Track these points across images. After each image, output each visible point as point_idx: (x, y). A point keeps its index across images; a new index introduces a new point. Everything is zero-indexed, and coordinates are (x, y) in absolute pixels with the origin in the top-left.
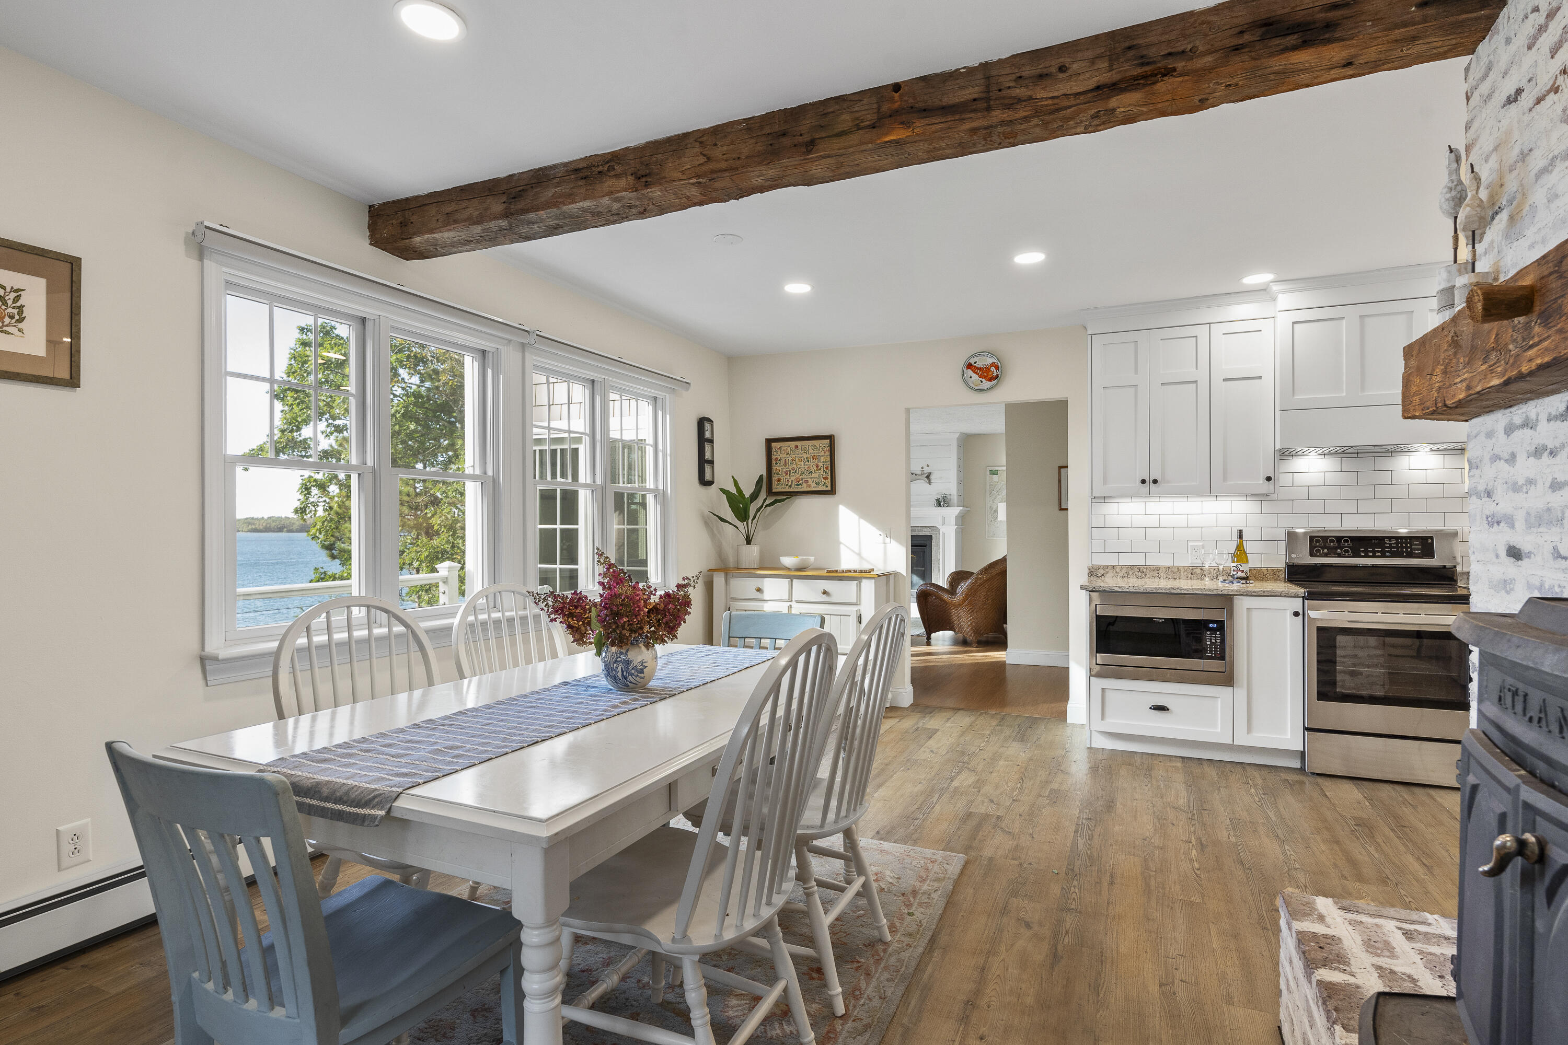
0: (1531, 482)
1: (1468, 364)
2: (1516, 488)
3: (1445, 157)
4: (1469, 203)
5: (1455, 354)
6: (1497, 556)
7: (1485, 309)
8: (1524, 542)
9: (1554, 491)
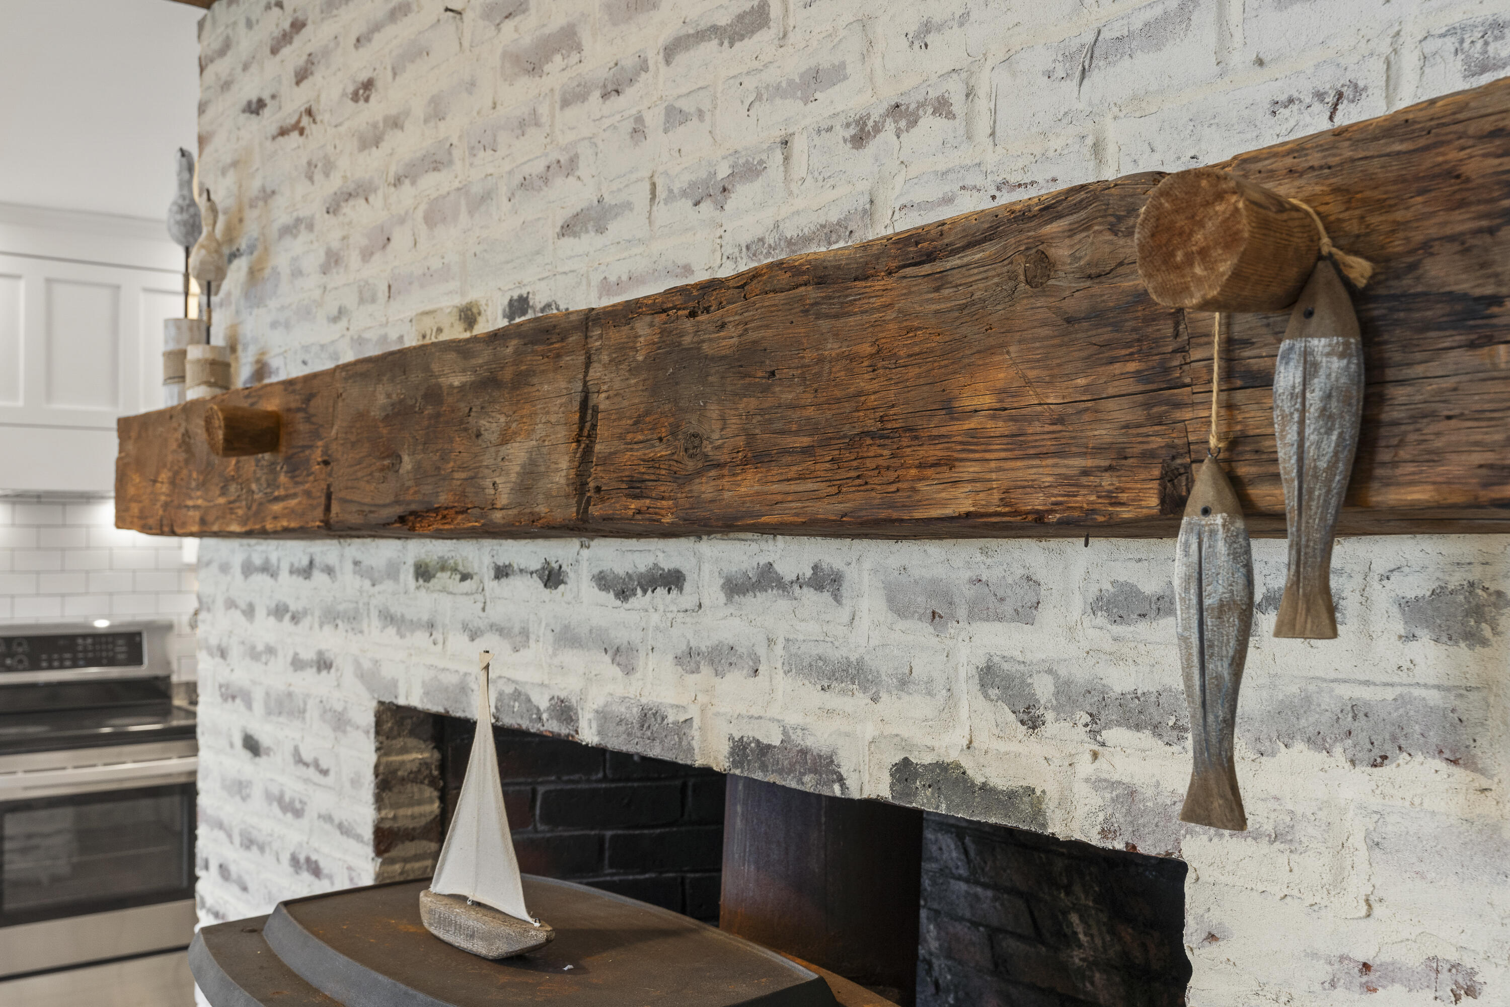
0: (270, 650)
1: (203, 485)
2: (254, 654)
3: (173, 163)
4: (205, 243)
5: (187, 461)
6: (232, 745)
7: (227, 440)
8: (264, 733)
9: (295, 670)
